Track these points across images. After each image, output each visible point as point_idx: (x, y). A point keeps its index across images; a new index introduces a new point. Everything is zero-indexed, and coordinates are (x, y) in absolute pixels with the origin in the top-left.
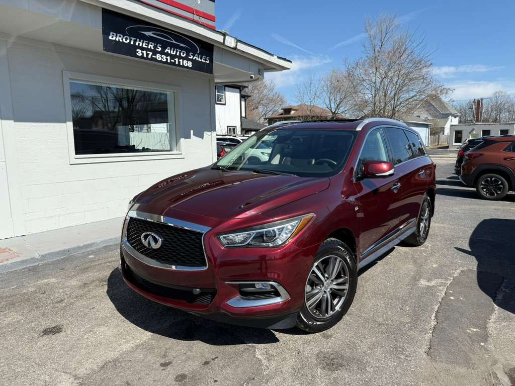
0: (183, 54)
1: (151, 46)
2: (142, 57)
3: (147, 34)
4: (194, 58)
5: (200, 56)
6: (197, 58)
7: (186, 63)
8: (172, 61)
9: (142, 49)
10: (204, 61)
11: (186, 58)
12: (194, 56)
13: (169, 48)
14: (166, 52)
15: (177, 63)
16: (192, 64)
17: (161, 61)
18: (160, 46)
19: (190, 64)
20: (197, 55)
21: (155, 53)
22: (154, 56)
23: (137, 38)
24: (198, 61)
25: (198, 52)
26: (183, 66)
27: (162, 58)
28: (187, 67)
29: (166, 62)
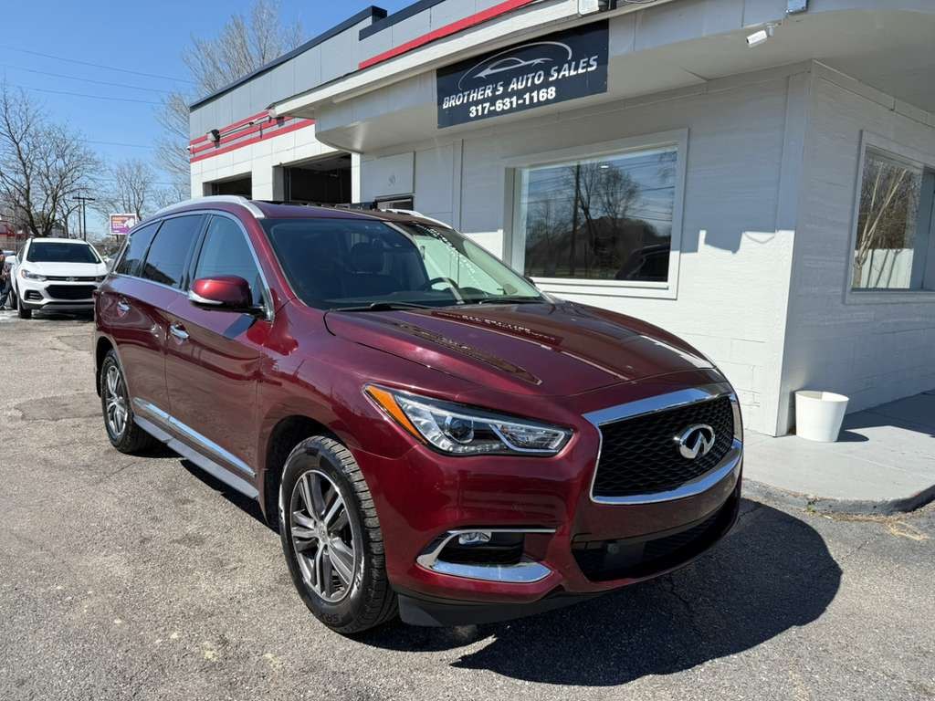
0: (539, 80)
1: (489, 92)
2: (477, 117)
3: (482, 74)
4: (560, 77)
5: (574, 63)
6: (567, 73)
7: (544, 95)
8: (520, 102)
9: (477, 103)
10: (585, 70)
11: (546, 85)
12: (559, 71)
13: (515, 80)
14: (510, 90)
15: (527, 102)
16: (556, 92)
17: (503, 112)
18: (501, 85)
19: (552, 93)
20: (566, 66)
21: (493, 100)
22: (492, 108)
23: (470, 89)
24: (570, 77)
25: (569, 58)
26: (540, 103)
27: (504, 104)
28: (548, 102)
29: (511, 110)
